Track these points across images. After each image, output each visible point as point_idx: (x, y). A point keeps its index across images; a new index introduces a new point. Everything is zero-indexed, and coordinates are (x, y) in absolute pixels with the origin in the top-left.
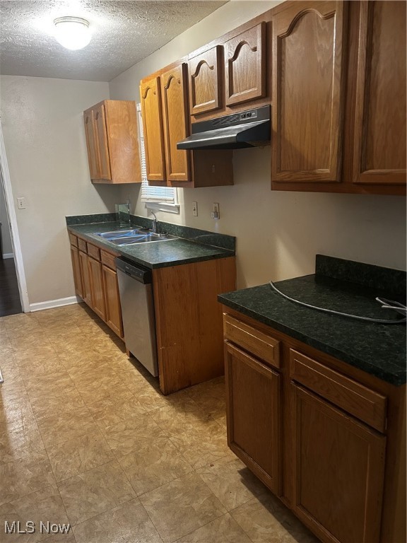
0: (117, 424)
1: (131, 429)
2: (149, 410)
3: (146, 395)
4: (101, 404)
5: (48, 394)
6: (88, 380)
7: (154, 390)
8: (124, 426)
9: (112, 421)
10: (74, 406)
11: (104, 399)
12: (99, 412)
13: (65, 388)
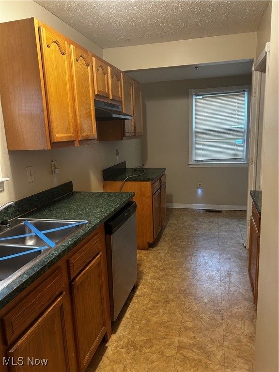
0: (177, 282)
1: (173, 276)
2: (155, 281)
3: (145, 290)
4: (175, 298)
5: (207, 329)
6: (166, 327)
7: (138, 291)
8: (176, 279)
9: (178, 285)
10: (193, 306)
11: (171, 301)
12: (180, 293)
13: (189, 328)
